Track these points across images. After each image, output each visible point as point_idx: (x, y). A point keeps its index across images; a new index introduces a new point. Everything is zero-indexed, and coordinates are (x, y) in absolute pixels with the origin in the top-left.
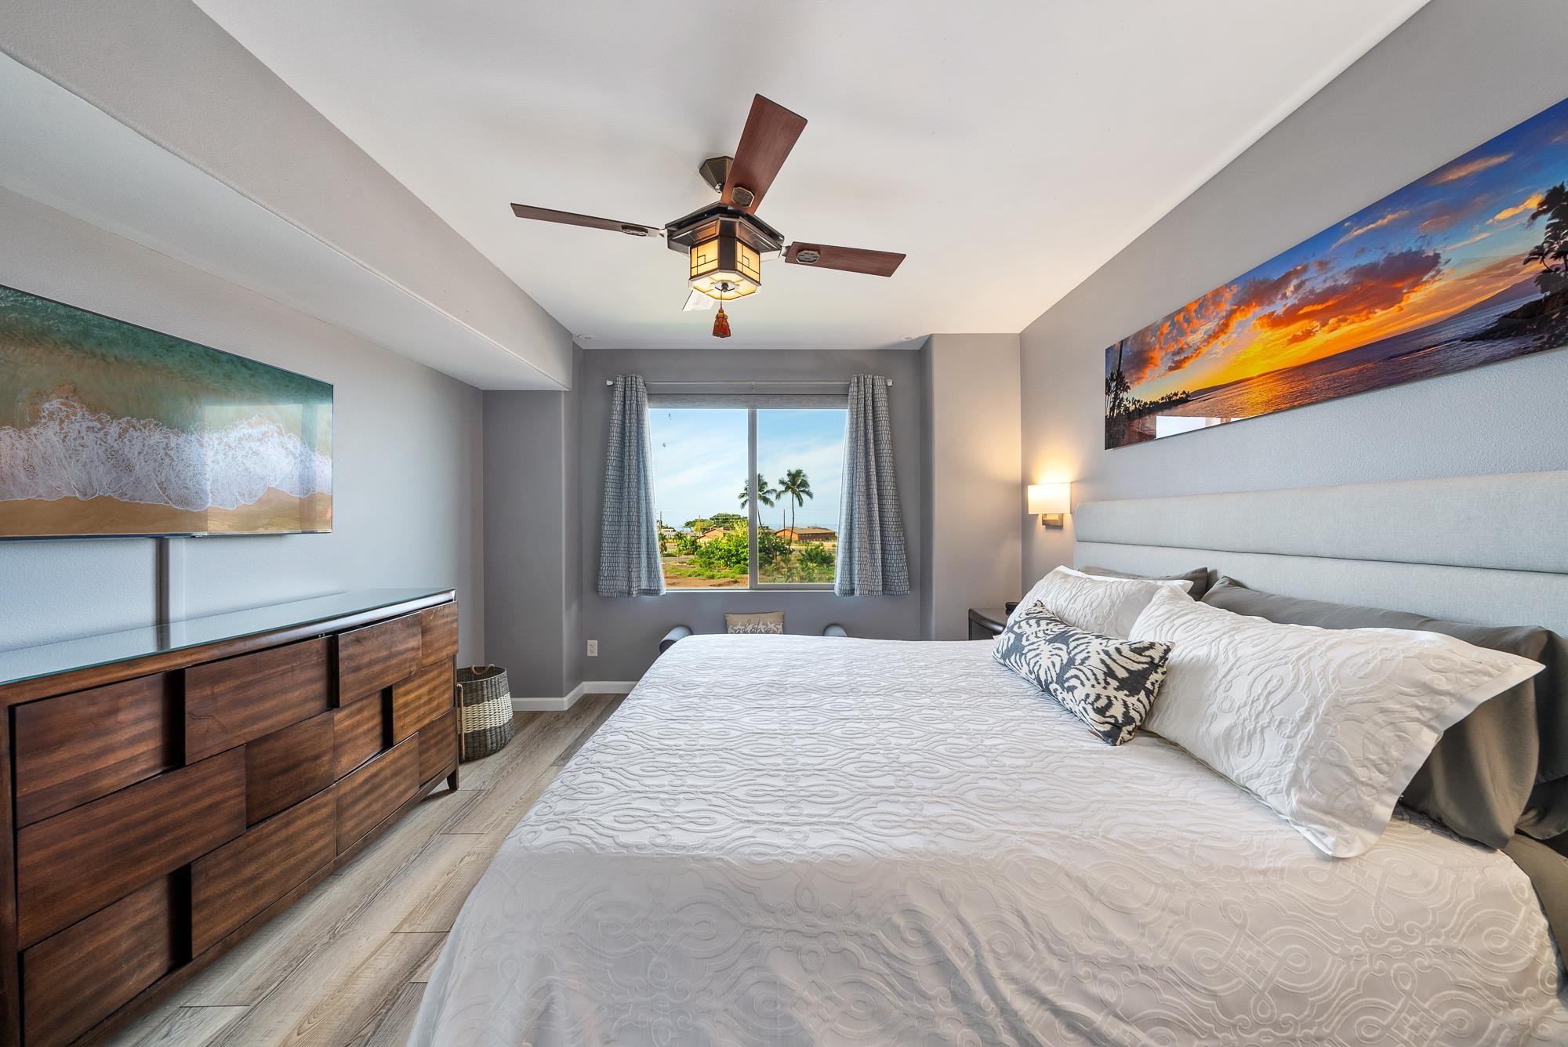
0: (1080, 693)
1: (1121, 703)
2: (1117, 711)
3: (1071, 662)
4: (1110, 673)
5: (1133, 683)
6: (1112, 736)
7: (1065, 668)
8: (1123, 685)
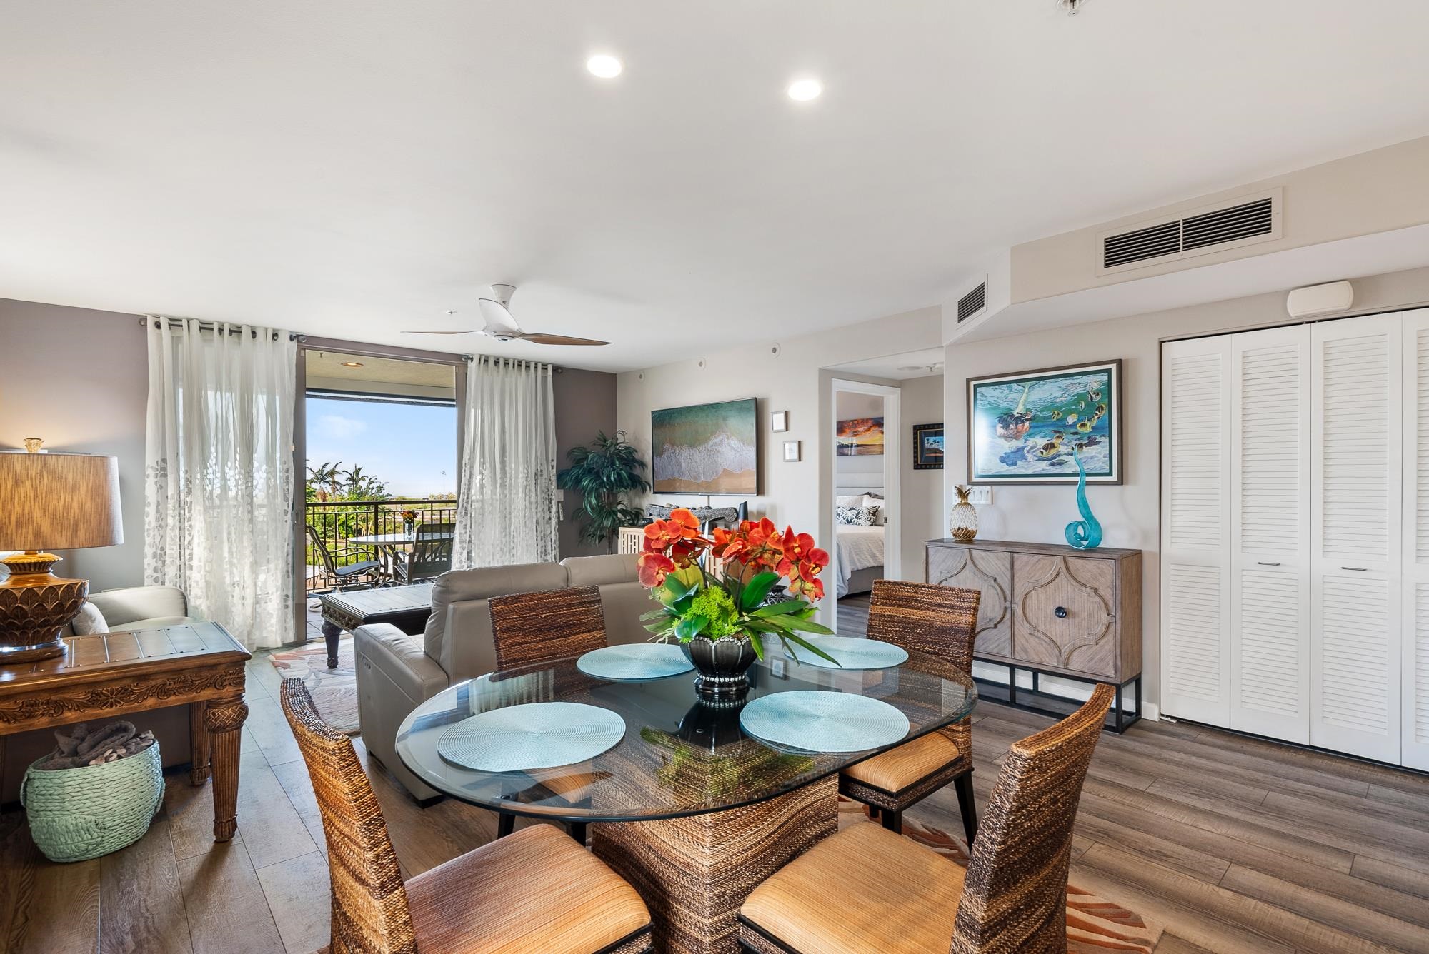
0: (863, 518)
1: (873, 518)
2: (872, 520)
3: (859, 513)
4: (870, 513)
5: (874, 514)
6: (872, 525)
7: (857, 515)
8: (873, 515)
